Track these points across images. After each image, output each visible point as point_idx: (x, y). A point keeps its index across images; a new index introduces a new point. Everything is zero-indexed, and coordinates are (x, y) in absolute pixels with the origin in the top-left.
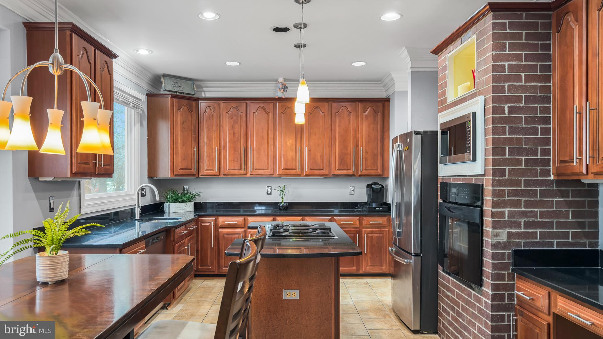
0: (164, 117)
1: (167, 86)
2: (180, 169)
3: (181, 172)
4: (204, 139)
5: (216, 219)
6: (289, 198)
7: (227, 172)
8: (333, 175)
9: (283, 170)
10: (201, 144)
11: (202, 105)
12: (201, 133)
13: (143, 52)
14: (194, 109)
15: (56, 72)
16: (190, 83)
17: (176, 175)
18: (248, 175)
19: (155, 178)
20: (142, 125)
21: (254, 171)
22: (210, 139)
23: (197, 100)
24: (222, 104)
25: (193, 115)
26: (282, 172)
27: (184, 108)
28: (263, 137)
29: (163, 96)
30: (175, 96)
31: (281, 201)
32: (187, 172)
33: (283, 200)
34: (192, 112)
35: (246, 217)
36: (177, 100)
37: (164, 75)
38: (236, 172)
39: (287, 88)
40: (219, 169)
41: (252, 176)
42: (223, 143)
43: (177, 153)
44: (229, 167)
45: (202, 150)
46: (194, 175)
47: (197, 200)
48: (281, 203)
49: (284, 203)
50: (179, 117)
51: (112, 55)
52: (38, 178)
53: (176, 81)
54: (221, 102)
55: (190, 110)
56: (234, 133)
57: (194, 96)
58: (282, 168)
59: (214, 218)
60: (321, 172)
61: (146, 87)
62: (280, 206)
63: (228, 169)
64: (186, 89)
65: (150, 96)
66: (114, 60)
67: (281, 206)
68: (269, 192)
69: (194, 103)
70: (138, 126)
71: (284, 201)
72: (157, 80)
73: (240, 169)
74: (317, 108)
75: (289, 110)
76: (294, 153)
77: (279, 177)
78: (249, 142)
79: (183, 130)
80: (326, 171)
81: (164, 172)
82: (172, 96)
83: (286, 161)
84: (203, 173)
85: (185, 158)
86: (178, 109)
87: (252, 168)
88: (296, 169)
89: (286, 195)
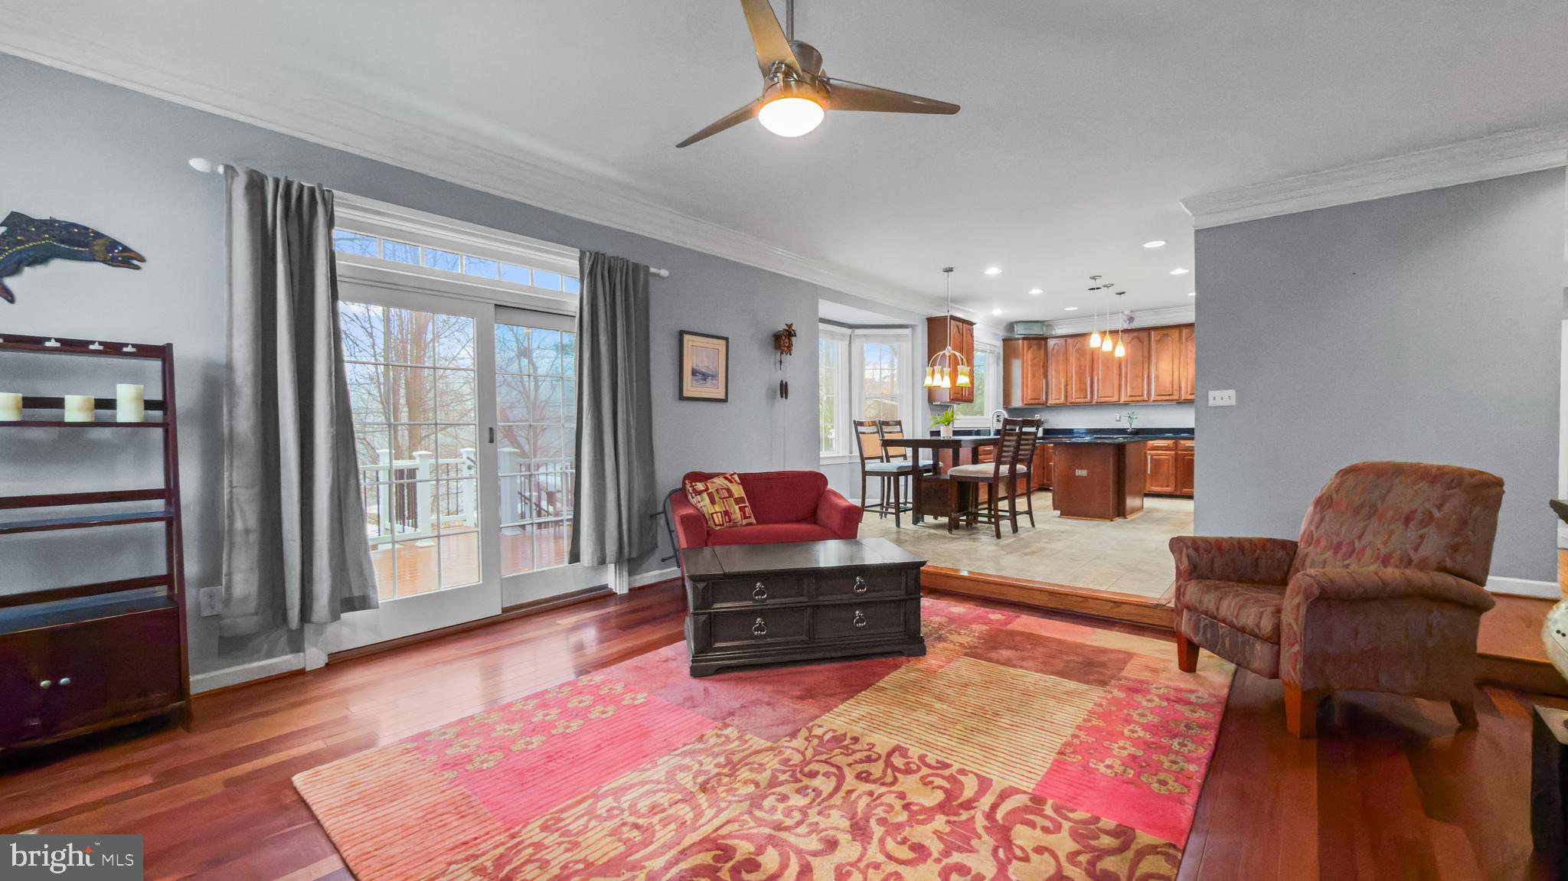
0: (1017, 357)
1: (1020, 331)
2: (1031, 400)
3: (1032, 402)
4: (1052, 372)
6: (1137, 424)
7: (1073, 400)
9: (1128, 397)
10: (1050, 377)
11: (1051, 342)
12: (1050, 370)
13: (997, 312)
14: (1044, 347)
15: (948, 354)
16: (1039, 324)
17: (1026, 404)
18: (1094, 404)
19: (1009, 406)
20: (998, 364)
21: (1100, 399)
22: (1058, 372)
23: (1045, 339)
24: (1070, 341)
25: (1042, 353)
26: (1127, 399)
27: (1035, 347)
29: (1019, 339)
30: (1027, 338)
32: (1036, 401)
33: (1131, 427)
34: (1042, 350)
36: (1028, 341)
37: (1016, 322)
38: (1082, 400)
39: (1134, 319)
40: (1066, 397)
41: (1097, 404)
42: (1069, 375)
43: (1027, 386)
44: (1075, 397)
45: (1050, 383)
46: (1043, 404)
47: (1047, 426)
48: (1129, 429)
50: (1029, 356)
51: (971, 324)
53: (1026, 325)
54: (1067, 339)
55: (1039, 348)
56: (1080, 366)
57: (1044, 336)
58: (1128, 395)
60: (1171, 398)
61: (1003, 334)
62: (1127, 431)
64: (1036, 331)
65: (1005, 341)
66: (974, 326)
67: (1129, 432)
68: (1118, 419)
69: (1043, 342)
70: (995, 365)
71: (1133, 428)
72: (1011, 326)
73: (1086, 398)
74: (1167, 335)
75: (1136, 340)
76: (1140, 381)
77: (1126, 404)
78: (1095, 373)
79: (1033, 366)
80: (1175, 397)
81: (1017, 402)
82: (1024, 339)
83: (1133, 388)
84: (1050, 402)
85: (1036, 389)
86: (1029, 349)
87: (1098, 397)
88: (1142, 396)
89: (1134, 421)
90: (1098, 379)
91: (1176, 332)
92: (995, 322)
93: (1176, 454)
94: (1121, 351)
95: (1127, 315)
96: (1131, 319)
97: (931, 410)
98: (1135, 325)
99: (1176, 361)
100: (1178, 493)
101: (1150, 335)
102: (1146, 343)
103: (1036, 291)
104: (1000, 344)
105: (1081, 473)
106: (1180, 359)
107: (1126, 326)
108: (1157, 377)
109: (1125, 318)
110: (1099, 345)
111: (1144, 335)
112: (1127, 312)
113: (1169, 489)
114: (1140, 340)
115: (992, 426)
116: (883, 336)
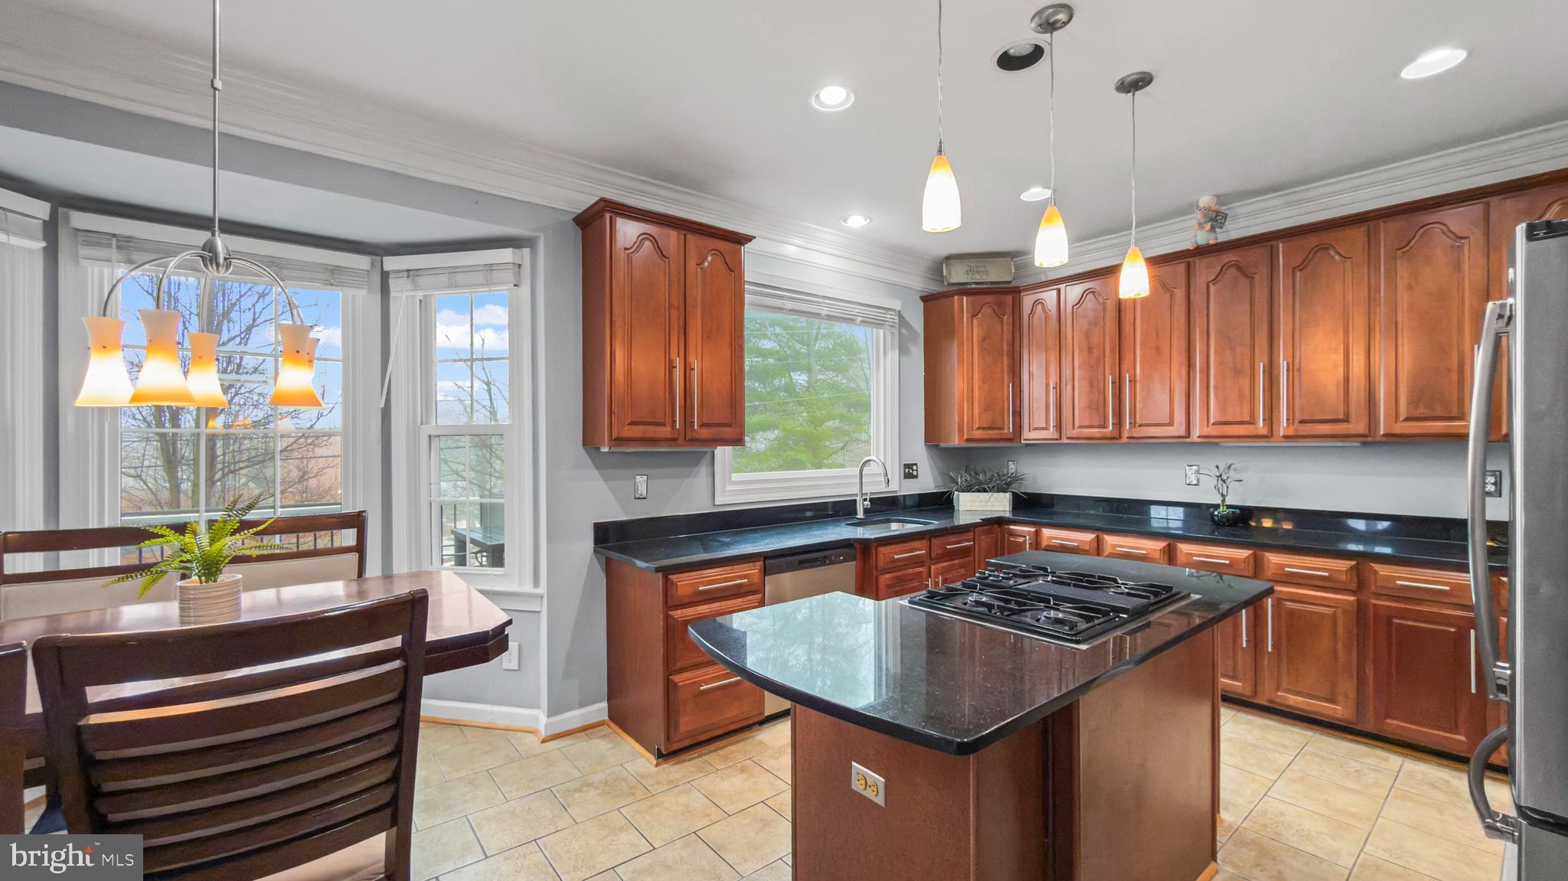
0: (955, 334)
1: (958, 275)
2: (978, 428)
3: (979, 434)
4: (1030, 367)
5: (1036, 531)
6: (1242, 497)
7: (1076, 432)
8: (1384, 435)
9: (1213, 424)
10: (1025, 379)
11: (1029, 297)
12: (1024, 356)
13: (857, 221)
14: (1009, 310)
16: (999, 259)
17: (969, 440)
18: (1124, 440)
19: (942, 445)
20: (903, 351)
21: (1138, 429)
22: (1042, 366)
23: (1017, 290)
24: (1067, 290)
25: (1005, 322)
26: (1210, 431)
27: (987, 310)
28: (1158, 350)
29: (951, 294)
31: (1219, 501)
32: (993, 433)
33: (1223, 501)
34: (1004, 315)
35: (1100, 534)
36: (971, 298)
37: (950, 257)
38: (1095, 432)
39: (1225, 216)
40: (1059, 427)
41: (1132, 441)
42: (1068, 371)
43: (971, 400)
44: (1079, 422)
45: (1023, 389)
46: (1009, 440)
47: (1020, 488)
48: (1217, 507)
49: (1229, 507)
51: (739, 240)
52: (599, 448)
53: (973, 263)
54: (1062, 287)
55: (999, 316)
56: (1090, 349)
57: (1013, 285)
58: (1212, 421)
59: (1033, 530)
60: (1341, 428)
61: (918, 285)
62: (1212, 515)
63: (1077, 424)
64: (995, 274)
65: (928, 298)
67: (1217, 516)
68: (1192, 479)
69: (1009, 298)
70: (893, 356)
71: (1227, 502)
73: (1104, 426)
74: (1324, 248)
75: (1233, 271)
76: (1245, 382)
77: (1210, 443)
78: (1126, 365)
79: (984, 352)
80: (1358, 426)
81: (958, 434)
82: (965, 293)
83: (1223, 406)
84: (1028, 435)
85: (989, 406)
86: (980, 314)
87: (1133, 424)
88: (1252, 421)
89: (1233, 485)
90: (1133, 381)
91: (1358, 233)
93: (1361, 607)
95: (1208, 209)
98: (1234, 230)
99: (1359, 322)
100: (1370, 727)
101: (1273, 253)
102: (1260, 273)
104: (915, 307)
107: (1203, 238)
108: (1295, 371)
111: (1253, 256)
112: (1205, 200)
113: (1338, 711)
114: (1246, 267)
115: (856, 490)
116: (454, 270)
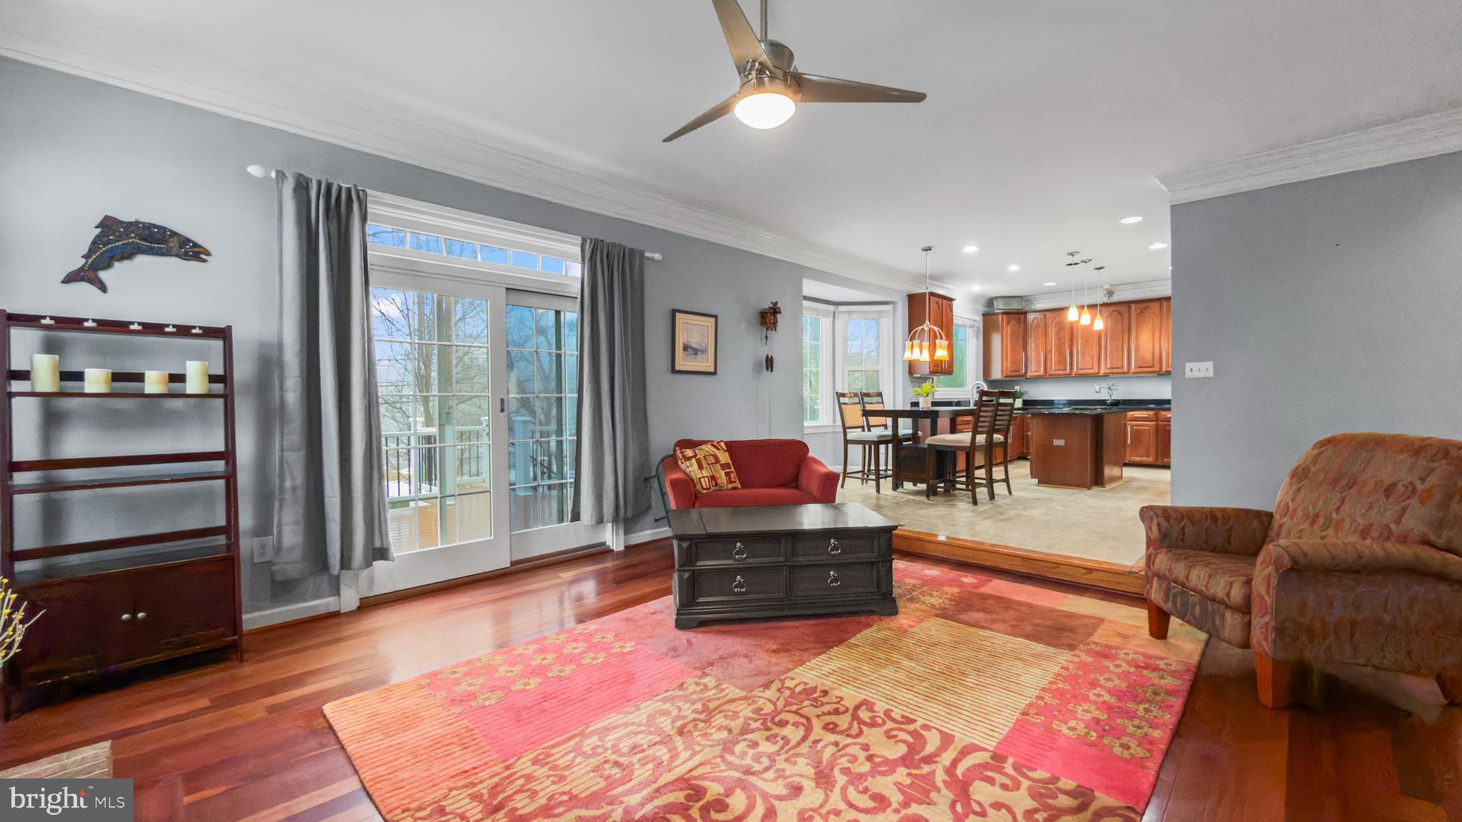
0: (996, 331)
1: (999, 306)
2: (1010, 371)
3: (1011, 374)
4: (1031, 346)
6: (1117, 396)
7: (1052, 372)
10: (1029, 349)
11: (1031, 317)
12: (1029, 340)
13: (977, 288)
14: (1023, 321)
15: (926, 329)
16: (1020, 299)
17: (1006, 376)
18: (1073, 375)
19: (989, 378)
20: (977, 338)
21: (1079, 371)
22: (1037, 345)
23: (1025, 313)
24: (1049, 315)
25: (1021, 327)
26: (1107, 371)
27: (1013, 322)
28: (1087, 341)
29: (998, 314)
30: (1006, 313)
32: (1016, 373)
33: (1110, 398)
34: (1021, 324)
36: (1007, 316)
37: (996, 298)
38: (1061, 372)
39: (1113, 293)
40: (1045, 369)
41: (1078, 376)
42: (1049, 348)
43: (1007, 359)
44: (1054, 369)
45: (1029, 355)
46: (1022, 376)
47: (1026, 397)
48: (1109, 400)
50: (1008, 330)
51: (951, 300)
52: (913, 375)
53: (1006, 300)
54: (1047, 313)
55: (1019, 322)
56: (1059, 339)
57: (1023, 311)
58: (1108, 368)
60: (1151, 369)
61: (982, 309)
62: (1107, 403)
64: (1015, 306)
65: (985, 315)
66: (954, 302)
68: (1098, 390)
69: (1022, 317)
70: (975, 339)
71: (1112, 399)
72: (990, 302)
73: (1065, 370)
74: (1146, 308)
75: (1116, 313)
76: (1120, 353)
77: (1106, 375)
78: (1075, 347)
79: (1012, 339)
80: (1156, 369)
81: (997, 374)
82: (1003, 313)
83: (1112, 360)
84: (1029, 374)
85: (1015, 361)
86: (1008, 322)
87: (1077, 369)
88: (1122, 368)
89: (1114, 392)
90: (1077, 352)
91: (1157, 304)
92: (975, 299)
93: (1157, 424)
94: (1099, 325)
95: (1106, 290)
96: (1110, 293)
97: (912, 382)
98: (1115, 298)
99: (1157, 334)
100: (1159, 463)
101: (1129, 308)
102: (1126, 316)
103: (1014, 268)
104: (979, 318)
105: (1059, 442)
106: (1160, 331)
107: (1106, 300)
108: (1137, 349)
109: (1105, 293)
110: (1077, 319)
111: (1123, 309)
112: (1106, 287)
113: (1150, 459)
114: (1120, 314)
115: (971, 397)
116: (865, 312)
